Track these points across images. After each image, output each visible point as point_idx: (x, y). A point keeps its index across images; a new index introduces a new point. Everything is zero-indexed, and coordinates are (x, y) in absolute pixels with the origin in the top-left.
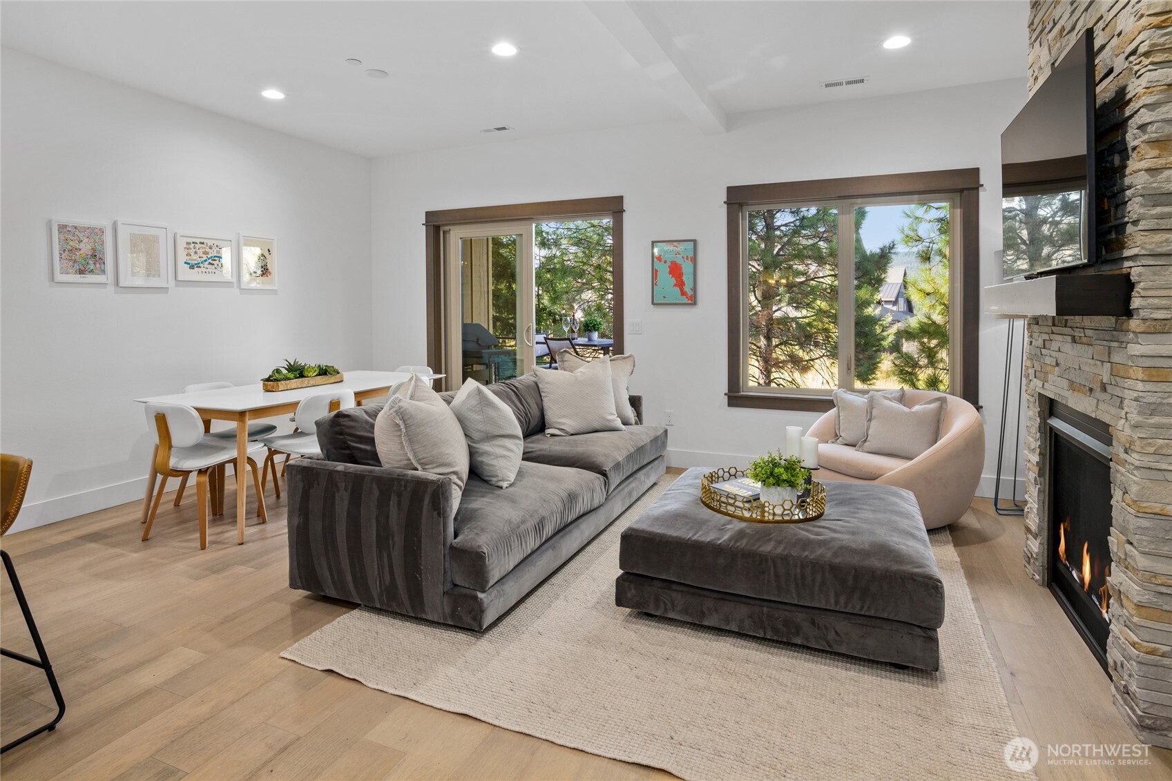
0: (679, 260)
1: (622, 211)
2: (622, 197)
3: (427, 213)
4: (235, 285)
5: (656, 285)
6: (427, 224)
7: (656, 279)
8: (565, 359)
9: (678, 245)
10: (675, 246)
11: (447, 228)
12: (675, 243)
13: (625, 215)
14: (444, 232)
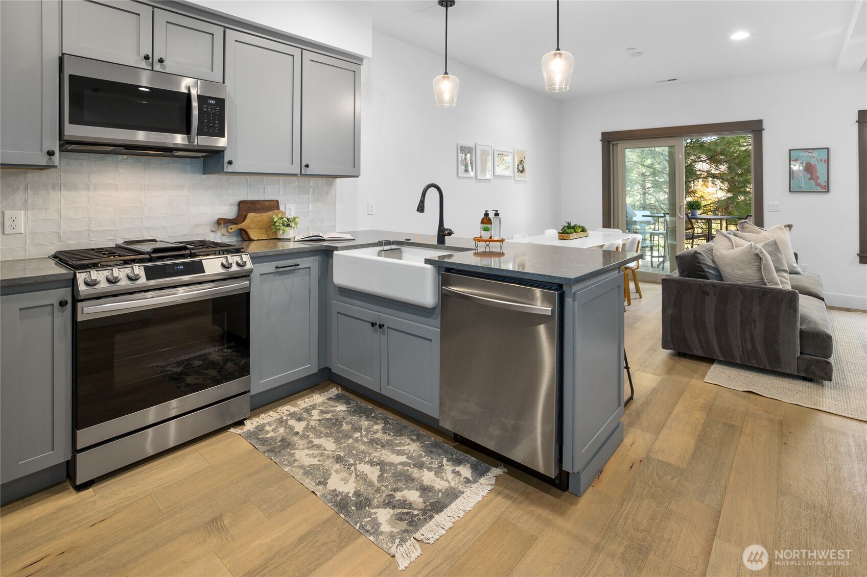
0: (813, 162)
1: (762, 130)
2: (762, 120)
3: (603, 134)
4: (513, 177)
5: (792, 178)
6: (603, 140)
7: (793, 175)
8: (745, 227)
9: (813, 152)
10: (810, 152)
11: (616, 142)
12: (810, 151)
13: (764, 133)
14: (613, 145)
